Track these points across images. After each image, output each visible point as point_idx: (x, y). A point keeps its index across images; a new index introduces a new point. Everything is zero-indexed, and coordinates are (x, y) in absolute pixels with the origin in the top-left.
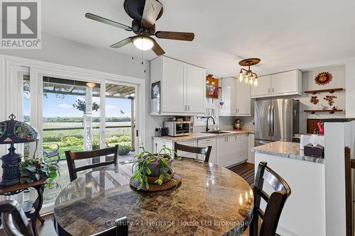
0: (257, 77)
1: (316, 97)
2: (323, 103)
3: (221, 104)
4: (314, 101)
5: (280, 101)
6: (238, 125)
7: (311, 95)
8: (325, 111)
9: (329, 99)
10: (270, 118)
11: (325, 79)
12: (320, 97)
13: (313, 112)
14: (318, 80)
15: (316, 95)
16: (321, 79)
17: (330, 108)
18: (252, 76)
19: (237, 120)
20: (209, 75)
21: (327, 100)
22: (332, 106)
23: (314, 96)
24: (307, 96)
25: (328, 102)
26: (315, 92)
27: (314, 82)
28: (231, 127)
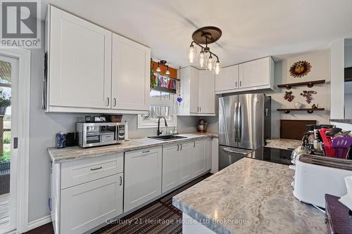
0: (218, 61)
1: (291, 93)
2: (299, 100)
3: (179, 100)
4: (289, 97)
5: (248, 96)
6: (202, 127)
7: (285, 90)
8: (302, 110)
9: (307, 95)
10: (237, 119)
11: (302, 69)
12: (296, 92)
13: (288, 111)
14: (294, 71)
15: (291, 90)
16: (297, 70)
17: (309, 106)
18: (211, 57)
19: (200, 120)
20: (162, 62)
21: (304, 96)
22: (311, 104)
23: (289, 91)
24: (281, 92)
25: (305, 98)
26: (290, 86)
27: (289, 73)
28: (193, 129)
